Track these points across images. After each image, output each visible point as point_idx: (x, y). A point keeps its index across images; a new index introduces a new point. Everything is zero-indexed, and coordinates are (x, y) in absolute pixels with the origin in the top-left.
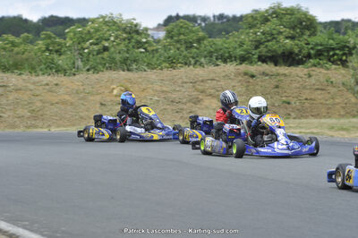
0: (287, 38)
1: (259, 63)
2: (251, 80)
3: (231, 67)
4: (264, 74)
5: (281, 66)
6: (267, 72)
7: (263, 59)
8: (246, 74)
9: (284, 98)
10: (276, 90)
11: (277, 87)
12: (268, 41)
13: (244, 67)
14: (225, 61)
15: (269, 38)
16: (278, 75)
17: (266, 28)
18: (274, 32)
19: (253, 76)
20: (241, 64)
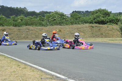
0: (102, 17)
3: (87, 25)
4: (96, 26)
5: (100, 24)
7: (96, 23)
8: (91, 26)
9: (101, 33)
11: (99, 30)
12: (97, 18)
14: (86, 23)
16: (100, 27)
17: (97, 15)
18: (99, 16)
19: (93, 27)
20: (90, 24)
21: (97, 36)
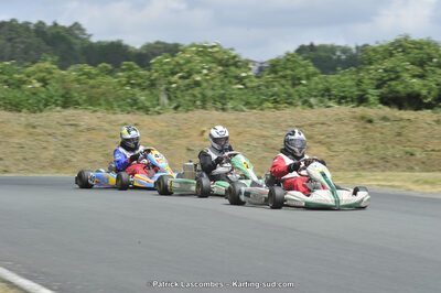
0: (414, 76)
1: (380, 106)
2: (369, 125)
3: (345, 110)
4: (385, 119)
5: (406, 109)
6: (388, 116)
7: (385, 101)
8: (363, 118)
9: (407, 149)
10: (398, 138)
11: (399, 134)
12: (392, 80)
13: (361, 110)
14: (340, 103)
15: (393, 76)
16: (401, 120)
17: (388, 64)
18: (398, 69)
19: (370, 121)
20: (358, 106)
21: (388, 165)
